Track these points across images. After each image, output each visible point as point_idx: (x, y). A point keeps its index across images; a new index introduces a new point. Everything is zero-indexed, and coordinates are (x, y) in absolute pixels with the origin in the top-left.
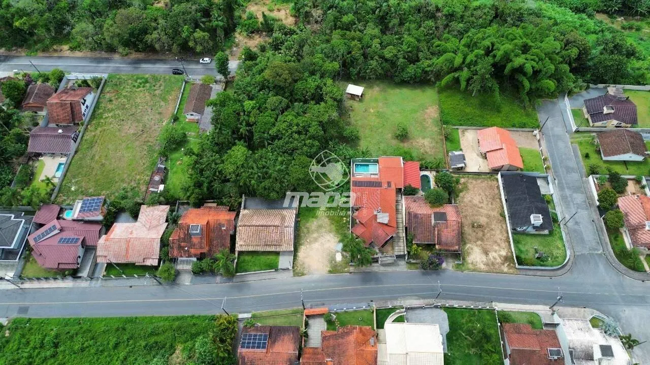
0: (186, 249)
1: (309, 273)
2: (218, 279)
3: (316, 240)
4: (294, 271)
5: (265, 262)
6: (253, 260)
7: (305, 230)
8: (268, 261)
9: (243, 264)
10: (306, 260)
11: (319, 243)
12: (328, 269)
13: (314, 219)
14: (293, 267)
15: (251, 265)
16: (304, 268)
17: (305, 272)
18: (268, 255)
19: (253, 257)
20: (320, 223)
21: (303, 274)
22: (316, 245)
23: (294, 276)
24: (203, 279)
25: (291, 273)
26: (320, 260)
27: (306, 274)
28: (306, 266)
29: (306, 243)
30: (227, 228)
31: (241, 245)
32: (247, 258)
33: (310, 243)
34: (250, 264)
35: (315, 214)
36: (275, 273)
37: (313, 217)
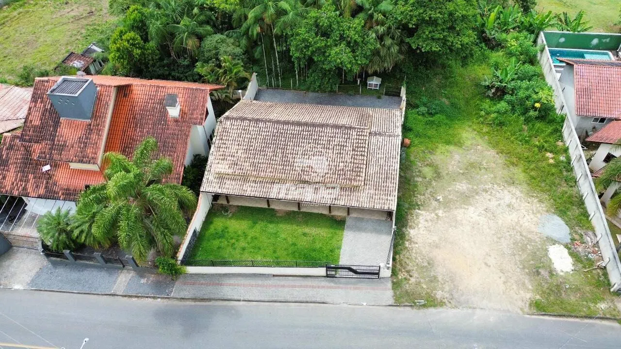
0: (47, 168)
1: (453, 301)
2: (124, 280)
3: (466, 199)
4: (396, 285)
5: (294, 244)
6: (252, 233)
7: (427, 171)
8: (303, 243)
9: (216, 243)
10: (439, 255)
11: (481, 209)
12: (529, 295)
13: (451, 148)
14: (394, 273)
15: (244, 249)
16: (434, 279)
17: (439, 294)
18: (306, 223)
19: (255, 223)
20: (473, 157)
21: (431, 302)
22: (471, 214)
23: (398, 302)
24: (74, 275)
25: (386, 294)
26: (492, 261)
27: (441, 304)
28: (440, 272)
29: (434, 203)
30: (183, 113)
31: (221, 177)
32: (236, 226)
33: (446, 204)
34: (242, 243)
35: (454, 136)
36: (325, 283)
37: (448, 143)
